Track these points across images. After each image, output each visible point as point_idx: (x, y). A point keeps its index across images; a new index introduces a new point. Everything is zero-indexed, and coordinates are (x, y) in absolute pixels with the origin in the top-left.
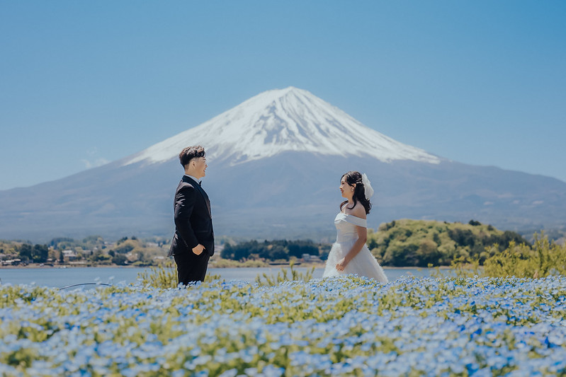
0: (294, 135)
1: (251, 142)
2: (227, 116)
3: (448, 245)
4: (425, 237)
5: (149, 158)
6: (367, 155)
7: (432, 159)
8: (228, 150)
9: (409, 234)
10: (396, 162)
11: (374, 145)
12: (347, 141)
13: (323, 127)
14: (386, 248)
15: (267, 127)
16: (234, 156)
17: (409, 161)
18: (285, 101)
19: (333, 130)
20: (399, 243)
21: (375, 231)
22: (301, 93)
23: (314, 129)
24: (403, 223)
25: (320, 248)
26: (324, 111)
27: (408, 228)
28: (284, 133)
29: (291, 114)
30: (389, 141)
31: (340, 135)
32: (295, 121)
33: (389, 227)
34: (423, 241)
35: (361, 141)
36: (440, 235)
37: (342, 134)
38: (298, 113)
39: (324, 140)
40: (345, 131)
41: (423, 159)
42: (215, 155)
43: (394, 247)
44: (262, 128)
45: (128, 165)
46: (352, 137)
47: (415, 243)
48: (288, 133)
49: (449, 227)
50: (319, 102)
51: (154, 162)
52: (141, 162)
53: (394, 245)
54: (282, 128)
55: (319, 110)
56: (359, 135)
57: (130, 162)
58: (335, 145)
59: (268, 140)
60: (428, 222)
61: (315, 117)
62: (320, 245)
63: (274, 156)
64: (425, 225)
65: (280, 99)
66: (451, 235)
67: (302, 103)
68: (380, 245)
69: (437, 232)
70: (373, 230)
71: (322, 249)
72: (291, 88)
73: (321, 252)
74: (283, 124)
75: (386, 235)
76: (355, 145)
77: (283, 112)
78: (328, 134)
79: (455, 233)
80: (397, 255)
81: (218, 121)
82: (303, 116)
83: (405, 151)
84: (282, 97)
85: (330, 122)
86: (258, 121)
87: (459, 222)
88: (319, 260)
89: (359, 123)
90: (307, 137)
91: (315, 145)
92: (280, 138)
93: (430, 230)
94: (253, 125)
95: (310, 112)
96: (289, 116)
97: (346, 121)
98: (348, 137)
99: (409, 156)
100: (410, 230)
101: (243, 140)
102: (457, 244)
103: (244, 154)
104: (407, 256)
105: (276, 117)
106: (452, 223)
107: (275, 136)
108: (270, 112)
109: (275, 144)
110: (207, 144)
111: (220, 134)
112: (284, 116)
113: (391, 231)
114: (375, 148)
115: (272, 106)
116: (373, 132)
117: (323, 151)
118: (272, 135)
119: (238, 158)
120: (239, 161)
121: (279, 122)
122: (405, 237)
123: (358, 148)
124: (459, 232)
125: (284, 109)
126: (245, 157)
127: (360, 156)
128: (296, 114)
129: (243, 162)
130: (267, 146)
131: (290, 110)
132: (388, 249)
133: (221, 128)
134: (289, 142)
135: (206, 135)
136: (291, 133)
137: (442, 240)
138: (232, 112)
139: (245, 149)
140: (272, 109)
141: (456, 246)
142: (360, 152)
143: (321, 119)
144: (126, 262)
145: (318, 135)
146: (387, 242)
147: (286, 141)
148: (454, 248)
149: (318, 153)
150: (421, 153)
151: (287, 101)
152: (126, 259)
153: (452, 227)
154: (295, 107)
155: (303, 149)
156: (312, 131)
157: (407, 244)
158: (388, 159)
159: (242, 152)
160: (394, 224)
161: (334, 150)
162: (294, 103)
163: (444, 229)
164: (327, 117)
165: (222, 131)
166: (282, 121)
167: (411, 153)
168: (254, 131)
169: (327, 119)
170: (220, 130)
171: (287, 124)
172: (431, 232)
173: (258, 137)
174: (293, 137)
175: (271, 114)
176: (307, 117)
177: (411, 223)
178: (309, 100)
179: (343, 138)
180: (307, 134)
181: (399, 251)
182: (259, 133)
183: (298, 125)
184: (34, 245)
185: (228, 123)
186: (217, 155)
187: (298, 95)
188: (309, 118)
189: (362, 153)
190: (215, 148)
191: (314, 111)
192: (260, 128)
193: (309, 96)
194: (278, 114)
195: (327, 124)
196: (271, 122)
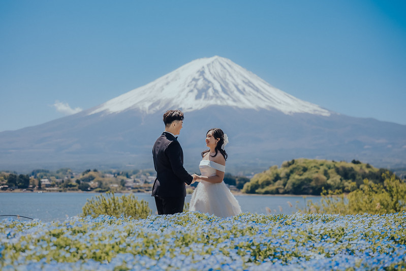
0: (218, 93)
1: (186, 98)
2: (167, 78)
3: (335, 179)
4: (317, 172)
5: (108, 109)
6: (273, 108)
7: (324, 112)
8: (169, 102)
9: (305, 170)
10: (296, 114)
11: (279, 101)
12: (259, 98)
13: (240, 87)
14: (287, 180)
15: (198, 87)
17: (307, 114)
18: (211, 66)
19: (248, 89)
20: (297, 177)
21: (279, 167)
22: (224, 61)
23: (233, 88)
24: (301, 161)
25: (237, 179)
26: (241, 75)
27: (305, 165)
28: (210, 92)
29: (216, 76)
30: (291, 98)
31: (253, 94)
32: (219, 82)
33: (289, 164)
34: (315, 175)
35: (270, 98)
36: (329, 171)
37: (255, 93)
38: (221, 75)
39: (241, 97)
40: (257, 90)
41: (317, 112)
43: (294, 180)
44: (194, 87)
45: (92, 115)
46: (262, 95)
47: (310, 177)
48: (214, 92)
49: (336, 165)
50: (238, 68)
51: (111, 113)
52: (102, 112)
53: (294, 178)
54: (210, 87)
55: (237, 74)
56: (268, 94)
57: (93, 112)
58: (249, 100)
59: (198, 97)
60: (320, 160)
61: (234, 80)
62: (237, 177)
63: (203, 108)
64: (317, 163)
65: (208, 65)
66: (338, 171)
67: (225, 68)
68: (283, 178)
69: (327, 169)
70: (278, 166)
71: (239, 180)
72: (216, 57)
73: (237, 183)
74: (210, 85)
75: (287, 170)
76: (264, 101)
77: (210, 75)
78: (244, 93)
79: (341, 169)
80: (295, 186)
81: (160, 82)
82: (225, 79)
83: (303, 106)
84: (210, 64)
85: (246, 83)
86: (191, 82)
87: (344, 161)
88: (235, 189)
89: (268, 84)
91: (234, 101)
92: (208, 95)
93: (321, 167)
94: (187, 85)
95: (230, 75)
96: (214, 78)
97: (258, 82)
99: (306, 110)
100: (306, 166)
101: (179, 96)
102: (342, 178)
103: (180, 107)
104: (303, 187)
105: (205, 79)
106: (338, 162)
107: (204, 93)
108: (200, 75)
109: (204, 99)
110: (152, 99)
111: (161, 91)
112: (211, 78)
113: (291, 167)
114: (280, 103)
115: (201, 70)
116: (279, 91)
117: (240, 106)
118: (201, 93)
121: (206, 83)
122: (302, 172)
123: (267, 104)
124: (344, 168)
125: (211, 73)
127: (269, 109)
128: (220, 77)
130: (198, 102)
131: (215, 73)
132: (289, 181)
133: (162, 87)
134: (214, 99)
135: (151, 92)
136: (216, 91)
137: (331, 175)
138: (171, 75)
140: (202, 73)
141: (341, 180)
142: (268, 106)
143: (239, 81)
144: (89, 189)
145: (236, 93)
146: (288, 176)
147: (212, 98)
148: (340, 181)
149: (236, 107)
150: (316, 107)
151: (213, 67)
152: (89, 186)
153: (339, 165)
154: (219, 71)
155: (225, 104)
156: (232, 90)
157: (303, 177)
158: (290, 112)
159: (178, 106)
160: (293, 162)
161: (249, 105)
162: (219, 68)
163: (332, 166)
164: (244, 79)
165: (163, 89)
166: (209, 82)
167: (309, 108)
168: (188, 89)
169: (244, 82)
170: (162, 89)
171: (213, 85)
172: (322, 168)
173: (191, 94)
174: (217, 95)
175: (201, 77)
176: (228, 79)
177: (307, 162)
178: (230, 66)
179: (255, 95)
180: (229, 93)
181: (297, 182)
182: (192, 91)
183: (221, 86)
184: (19, 175)
185: (167, 84)
186: (159, 107)
187: (222, 62)
188: (229, 80)
189: (270, 107)
190: (158, 103)
191: (234, 75)
192: (192, 88)
193: (230, 63)
194: (206, 76)
195: (244, 85)
196: (200, 83)
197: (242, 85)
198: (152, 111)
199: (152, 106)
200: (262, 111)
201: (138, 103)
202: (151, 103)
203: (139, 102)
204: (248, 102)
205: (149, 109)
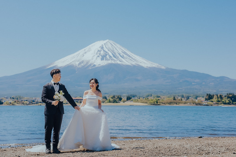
0: (112, 58)
1: (96, 60)
2: (85, 50)
5: (55, 66)
6: (139, 65)
8: (87, 63)
10: (150, 68)
11: (140, 62)
13: (121, 54)
15: (101, 54)
16: (90, 65)
17: (154, 68)
19: (125, 56)
22: (111, 42)
23: (118, 55)
26: (121, 49)
28: (108, 56)
30: (145, 60)
32: (111, 52)
35: (136, 60)
37: (129, 57)
39: (123, 59)
40: (129, 56)
41: (159, 67)
42: (82, 64)
46: (132, 58)
50: (118, 45)
54: (107, 55)
55: (119, 49)
56: (134, 58)
57: (49, 67)
59: (102, 59)
61: (118, 51)
63: (106, 65)
65: (105, 44)
67: (113, 46)
72: (108, 40)
76: (134, 61)
81: (81, 52)
82: (114, 51)
83: (152, 64)
85: (123, 53)
86: (98, 52)
90: (117, 58)
91: (120, 61)
92: (107, 59)
94: (95, 54)
95: (116, 49)
96: (108, 50)
97: (129, 53)
99: (154, 66)
101: (93, 59)
103: (94, 64)
105: (104, 51)
107: (105, 58)
108: (101, 49)
109: (105, 60)
110: (79, 60)
111: (83, 57)
112: (107, 50)
115: (102, 46)
116: (139, 57)
117: (124, 64)
118: (103, 57)
119: (92, 66)
120: (92, 67)
121: (105, 52)
123: (135, 63)
125: (106, 48)
126: (95, 65)
127: (137, 65)
128: (111, 50)
129: (94, 67)
130: (103, 61)
131: (108, 48)
133: (83, 54)
134: (110, 60)
135: (78, 57)
136: (110, 57)
138: (87, 48)
139: (94, 62)
140: (102, 48)
142: (136, 64)
143: (120, 52)
145: (120, 57)
149: (122, 64)
150: (158, 65)
151: (107, 45)
154: (110, 47)
155: (116, 63)
156: (118, 56)
158: (147, 67)
162: (110, 46)
164: (122, 51)
167: (155, 65)
168: (96, 56)
169: (122, 52)
171: (108, 54)
173: (98, 58)
175: (102, 50)
179: (129, 59)
182: (98, 56)
183: (112, 54)
185: (85, 53)
187: (111, 43)
188: (116, 51)
189: (137, 64)
190: (83, 62)
191: (117, 49)
192: (98, 55)
193: (115, 43)
194: (104, 49)
195: (123, 54)
196: (102, 52)
198: (80, 66)
199: (80, 64)
200: (134, 66)
201: (72, 62)
202: (79, 62)
204: (126, 62)
205: (79, 65)
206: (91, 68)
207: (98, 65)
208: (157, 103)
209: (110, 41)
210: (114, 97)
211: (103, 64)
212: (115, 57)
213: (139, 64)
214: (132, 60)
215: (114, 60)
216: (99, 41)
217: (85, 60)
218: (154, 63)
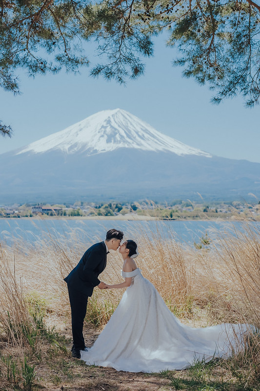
0: (124, 138)
1: (98, 141)
2: (79, 125)
5: (32, 150)
6: (168, 151)
7: (207, 155)
8: (85, 145)
10: (186, 155)
11: (172, 146)
12: (156, 142)
13: (139, 133)
15: (107, 133)
16: (89, 150)
17: (194, 156)
18: (115, 117)
19: (146, 135)
22: (124, 112)
23: (135, 135)
26: (139, 124)
28: (117, 136)
31: (151, 139)
32: (123, 130)
35: (164, 143)
37: (153, 139)
38: (124, 124)
39: (142, 141)
40: (153, 136)
41: (201, 154)
42: (76, 149)
44: (104, 133)
45: (19, 155)
46: (158, 140)
48: (120, 137)
50: (135, 118)
51: (36, 153)
52: (28, 152)
54: (117, 133)
55: (136, 124)
56: (160, 138)
57: (20, 153)
58: (150, 145)
59: (108, 141)
61: (135, 128)
63: (113, 151)
65: (113, 116)
67: (126, 118)
72: (118, 109)
74: (116, 131)
77: (115, 124)
78: (144, 138)
81: (74, 128)
82: (128, 127)
83: (190, 149)
84: (114, 115)
85: (144, 131)
86: (101, 129)
90: (132, 139)
91: (138, 144)
92: (116, 140)
94: (97, 131)
95: (131, 124)
96: (119, 126)
97: (152, 131)
98: (155, 140)
99: (193, 153)
101: (93, 140)
103: (95, 149)
105: (112, 127)
107: (113, 138)
108: (107, 124)
109: (114, 143)
110: (70, 142)
111: (77, 136)
112: (116, 126)
114: (173, 147)
115: (108, 120)
116: (169, 138)
117: (144, 149)
118: (111, 138)
119: (91, 151)
120: (92, 153)
121: (114, 130)
123: (163, 147)
125: (116, 122)
126: (96, 151)
127: (165, 152)
129: (95, 154)
130: (109, 145)
131: (119, 122)
133: (77, 132)
134: (122, 142)
135: (68, 136)
136: (122, 137)
138: (83, 123)
139: (95, 146)
140: (109, 122)
142: (164, 149)
143: (138, 129)
145: (138, 138)
147: (120, 142)
149: (141, 149)
150: (200, 151)
151: (117, 117)
154: (122, 120)
155: (131, 147)
156: (134, 136)
158: (182, 154)
161: (150, 148)
162: (121, 118)
164: (141, 127)
165: (78, 134)
166: (116, 129)
167: (195, 151)
168: (99, 135)
169: (142, 129)
171: (119, 131)
173: (102, 139)
174: (124, 140)
175: (108, 125)
178: (130, 117)
179: (153, 141)
180: (132, 138)
182: (102, 136)
183: (125, 131)
185: (80, 130)
187: (123, 113)
188: (131, 128)
189: (166, 150)
190: (76, 145)
191: (133, 124)
192: (102, 133)
193: (130, 114)
194: (112, 125)
195: (142, 132)
196: (108, 129)
197: (141, 133)
198: (71, 152)
199: (71, 148)
200: (160, 153)
201: (57, 145)
202: (70, 146)
203: (60, 144)
204: (148, 146)
205: (69, 150)
206: (89, 156)
207: (102, 150)
208: (171, 216)
209: (121, 111)
210: (110, 205)
211: (110, 149)
212: (130, 138)
213: (169, 149)
214: (159, 143)
215: (128, 142)
216: (103, 111)
217: (79, 142)
218: (194, 149)
